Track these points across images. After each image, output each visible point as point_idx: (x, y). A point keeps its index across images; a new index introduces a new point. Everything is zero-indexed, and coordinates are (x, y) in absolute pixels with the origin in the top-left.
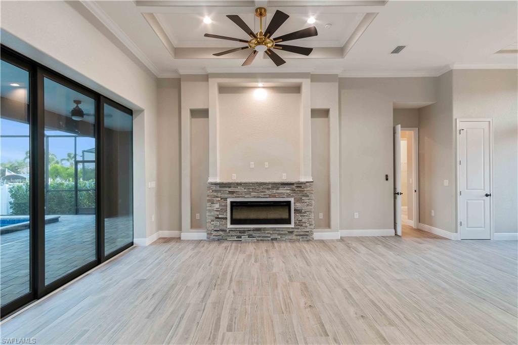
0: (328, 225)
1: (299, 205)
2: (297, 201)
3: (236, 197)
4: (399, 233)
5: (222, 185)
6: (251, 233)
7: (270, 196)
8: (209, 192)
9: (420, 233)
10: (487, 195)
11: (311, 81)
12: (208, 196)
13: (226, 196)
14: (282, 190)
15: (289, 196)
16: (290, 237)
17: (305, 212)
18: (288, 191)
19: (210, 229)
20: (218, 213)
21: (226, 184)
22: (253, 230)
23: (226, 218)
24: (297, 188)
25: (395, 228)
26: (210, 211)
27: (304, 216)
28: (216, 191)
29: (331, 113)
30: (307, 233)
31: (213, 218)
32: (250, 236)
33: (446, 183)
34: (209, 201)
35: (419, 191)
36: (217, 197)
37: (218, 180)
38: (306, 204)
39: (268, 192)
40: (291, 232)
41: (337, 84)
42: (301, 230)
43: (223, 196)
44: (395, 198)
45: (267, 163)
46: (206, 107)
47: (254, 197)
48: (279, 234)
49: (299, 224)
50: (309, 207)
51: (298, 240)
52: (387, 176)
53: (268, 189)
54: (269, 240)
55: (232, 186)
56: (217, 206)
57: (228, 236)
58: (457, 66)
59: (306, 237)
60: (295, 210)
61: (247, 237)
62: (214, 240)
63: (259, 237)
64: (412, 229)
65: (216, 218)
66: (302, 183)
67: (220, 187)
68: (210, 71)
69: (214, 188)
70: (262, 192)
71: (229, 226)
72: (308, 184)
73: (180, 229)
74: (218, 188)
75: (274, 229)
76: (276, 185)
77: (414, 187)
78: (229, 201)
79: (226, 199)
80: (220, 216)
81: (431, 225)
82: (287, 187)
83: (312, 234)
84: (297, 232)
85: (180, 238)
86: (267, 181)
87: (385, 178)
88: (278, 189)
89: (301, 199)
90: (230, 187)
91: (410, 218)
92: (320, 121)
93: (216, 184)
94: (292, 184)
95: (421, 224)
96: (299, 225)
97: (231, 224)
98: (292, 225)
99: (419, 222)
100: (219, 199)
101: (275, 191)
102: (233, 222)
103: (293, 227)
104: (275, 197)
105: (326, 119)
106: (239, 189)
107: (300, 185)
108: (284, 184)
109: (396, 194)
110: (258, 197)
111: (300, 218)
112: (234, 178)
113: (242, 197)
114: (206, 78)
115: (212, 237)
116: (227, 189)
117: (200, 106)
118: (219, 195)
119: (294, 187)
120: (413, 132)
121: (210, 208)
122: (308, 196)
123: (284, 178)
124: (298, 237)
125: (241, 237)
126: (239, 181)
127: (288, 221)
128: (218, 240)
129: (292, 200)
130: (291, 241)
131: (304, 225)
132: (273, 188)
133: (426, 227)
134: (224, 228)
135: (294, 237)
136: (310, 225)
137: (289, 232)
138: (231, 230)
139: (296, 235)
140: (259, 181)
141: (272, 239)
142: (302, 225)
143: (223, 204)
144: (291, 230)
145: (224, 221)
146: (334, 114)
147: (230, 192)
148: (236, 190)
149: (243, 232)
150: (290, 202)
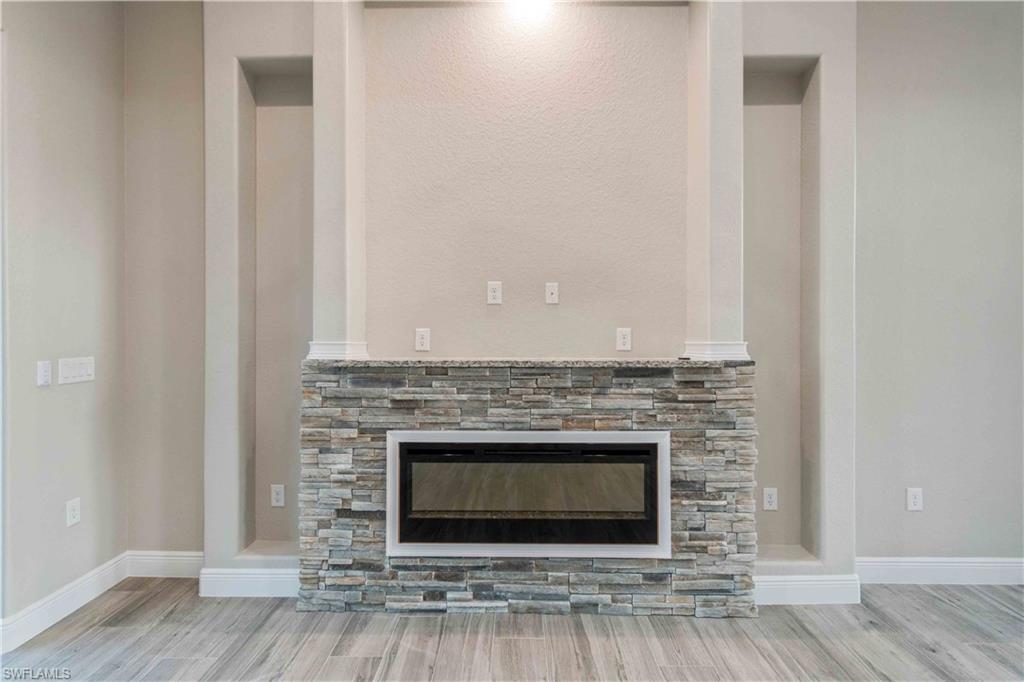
0: (808, 544)
1: (691, 463)
2: (681, 444)
3: (423, 426)
5: (367, 374)
6: (486, 577)
7: (568, 422)
8: (312, 404)
12: (306, 419)
13: (382, 420)
14: (618, 398)
15: (647, 420)
16: (652, 600)
17: (719, 494)
18: (647, 404)
19: (315, 559)
20: (347, 492)
21: (380, 369)
22: (496, 568)
23: (381, 515)
26: (313, 483)
27: (714, 509)
28: (338, 399)
30: (726, 584)
31: (327, 514)
32: (481, 592)
34: (309, 440)
36: (345, 424)
37: (354, 352)
38: (721, 458)
39: (558, 405)
40: (657, 579)
42: (702, 570)
43: (368, 420)
45: (552, 287)
46: (302, 52)
48: (605, 586)
49: (692, 542)
50: (736, 473)
51: (688, 614)
53: (561, 391)
54: (561, 613)
55: (408, 377)
56: (343, 462)
57: (389, 590)
59: (721, 597)
60: (675, 483)
61: (469, 595)
62: (328, 607)
63: (521, 595)
65: (340, 513)
66: (705, 369)
67: (355, 382)
69: (330, 385)
70: (536, 404)
71: (395, 549)
72: (732, 373)
74: (348, 388)
75: (585, 565)
76: (594, 377)
78: (393, 440)
79: (380, 433)
80: (356, 506)
82: (641, 386)
83: (749, 585)
84: (684, 577)
85: (196, 587)
86: (557, 358)
88: (602, 392)
89: (702, 434)
90: (398, 383)
93: (339, 370)
94: (665, 372)
96: (691, 549)
97: (403, 539)
98: (663, 550)
100: (354, 433)
101: (588, 402)
102: (414, 529)
103: (668, 555)
104: (588, 425)
106: (440, 392)
107: (695, 376)
108: (629, 373)
110: (518, 427)
111: (698, 520)
112: (425, 346)
113: (450, 425)
115: (322, 593)
116: (386, 391)
117: (276, 45)
118: (352, 414)
119: (670, 383)
121: (314, 471)
122: (732, 426)
123: (623, 346)
124: (689, 601)
125: (442, 598)
126: (435, 358)
127: (642, 530)
129: (663, 440)
131: (713, 547)
132: (579, 389)
134: (371, 556)
135: (671, 602)
136: (741, 548)
137: (649, 577)
138: (402, 566)
139: (679, 591)
140: (521, 356)
141: (577, 608)
142: (704, 549)
143: (370, 455)
144: (657, 570)
145: (373, 525)
147: (400, 405)
148: (422, 394)
149: (452, 573)
150: (654, 447)
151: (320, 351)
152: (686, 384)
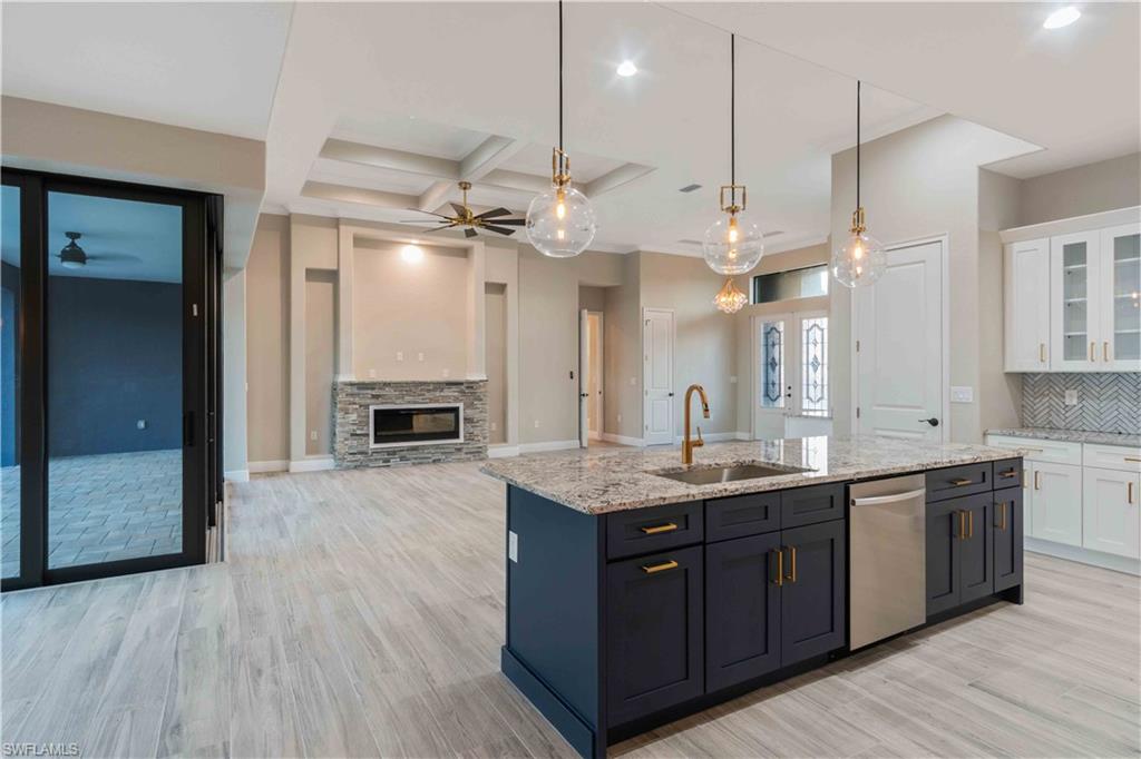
0: (504, 439)
1: (469, 412)
2: (466, 406)
3: (383, 403)
4: (585, 444)
5: (362, 386)
6: (403, 453)
7: (431, 401)
8: (342, 397)
9: (605, 443)
10: (670, 395)
11: (486, 245)
12: (340, 402)
13: (369, 401)
14: (447, 392)
15: (456, 399)
16: (458, 457)
17: (478, 422)
18: (456, 394)
19: (343, 451)
20: (355, 428)
22: (408, 450)
23: (368, 435)
24: (469, 389)
25: (580, 438)
26: (342, 425)
27: (476, 426)
28: (352, 395)
29: (509, 289)
30: (480, 450)
31: (348, 436)
32: (402, 459)
33: (633, 381)
34: (342, 410)
35: (604, 393)
36: (355, 404)
37: (354, 379)
38: (478, 410)
39: (428, 395)
40: (459, 450)
41: (516, 251)
42: (472, 446)
43: (363, 402)
44: (580, 401)
45: (421, 355)
46: (335, 268)
47: (409, 402)
48: (443, 453)
49: (470, 437)
50: (483, 415)
51: (469, 460)
52: (571, 373)
53: (429, 391)
54: (429, 463)
55: (377, 387)
56: (354, 417)
57: (371, 460)
58: (643, 248)
59: (478, 453)
60: (465, 419)
61: (398, 460)
62: (348, 468)
63: (416, 459)
64: (596, 441)
65: (352, 435)
66: (473, 383)
67: (359, 389)
68: (342, 214)
69: (349, 390)
70: (420, 395)
71: (373, 446)
72: (481, 384)
73: (287, 456)
74: (355, 391)
75: (437, 446)
76: (440, 386)
77: (599, 388)
78: (372, 408)
79: (367, 406)
80: (358, 432)
81: (617, 433)
82: (454, 388)
83: (486, 450)
84: (467, 448)
85: (287, 471)
86: (429, 380)
87: (569, 375)
88: (442, 390)
89: (473, 403)
90: (373, 389)
91: (593, 428)
92: (495, 298)
93: (352, 384)
94: (461, 384)
95: (606, 434)
96: (469, 439)
97: (376, 442)
98: (461, 440)
99: (604, 431)
100: (358, 406)
101: (438, 394)
102: (379, 439)
103: (462, 442)
104: (437, 401)
105: (501, 297)
106: (388, 391)
107: (471, 385)
108: (450, 384)
109: (581, 395)
110: (415, 403)
111: (471, 430)
112: (373, 376)
113: (391, 403)
114: (336, 223)
115: (345, 464)
116: (369, 391)
117: (322, 265)
118: (357, 400)
119: (463, 387)
120: (597, 318)
121: (342, 421)
122: (481, 400)
123: (445, 375)
124: (469, 456)
125: (389, 461)
126: (388, 380)
127: (455, 434)
128: (356, 467)
129: (461, 406)
130: (459, 460)
131: (476, 438)
132: (435, 389)
133: (611, 437)
134: (364, 449)
135: (463, 456)
136: (485, 438)
137: (456, 449)
138: (376, 452)
139: (467, 453)
140: (414, 379)
141: (434, 461)
142: (473, 439)
143: (363, 414)
144: (459, 447)
145: (364, 439)
146: (511, 291)
147: (374, 396)
148: (382, 393)
149: (393, 453)
150: (458, 408)
151: (343, 378)
152: (468, 388)
